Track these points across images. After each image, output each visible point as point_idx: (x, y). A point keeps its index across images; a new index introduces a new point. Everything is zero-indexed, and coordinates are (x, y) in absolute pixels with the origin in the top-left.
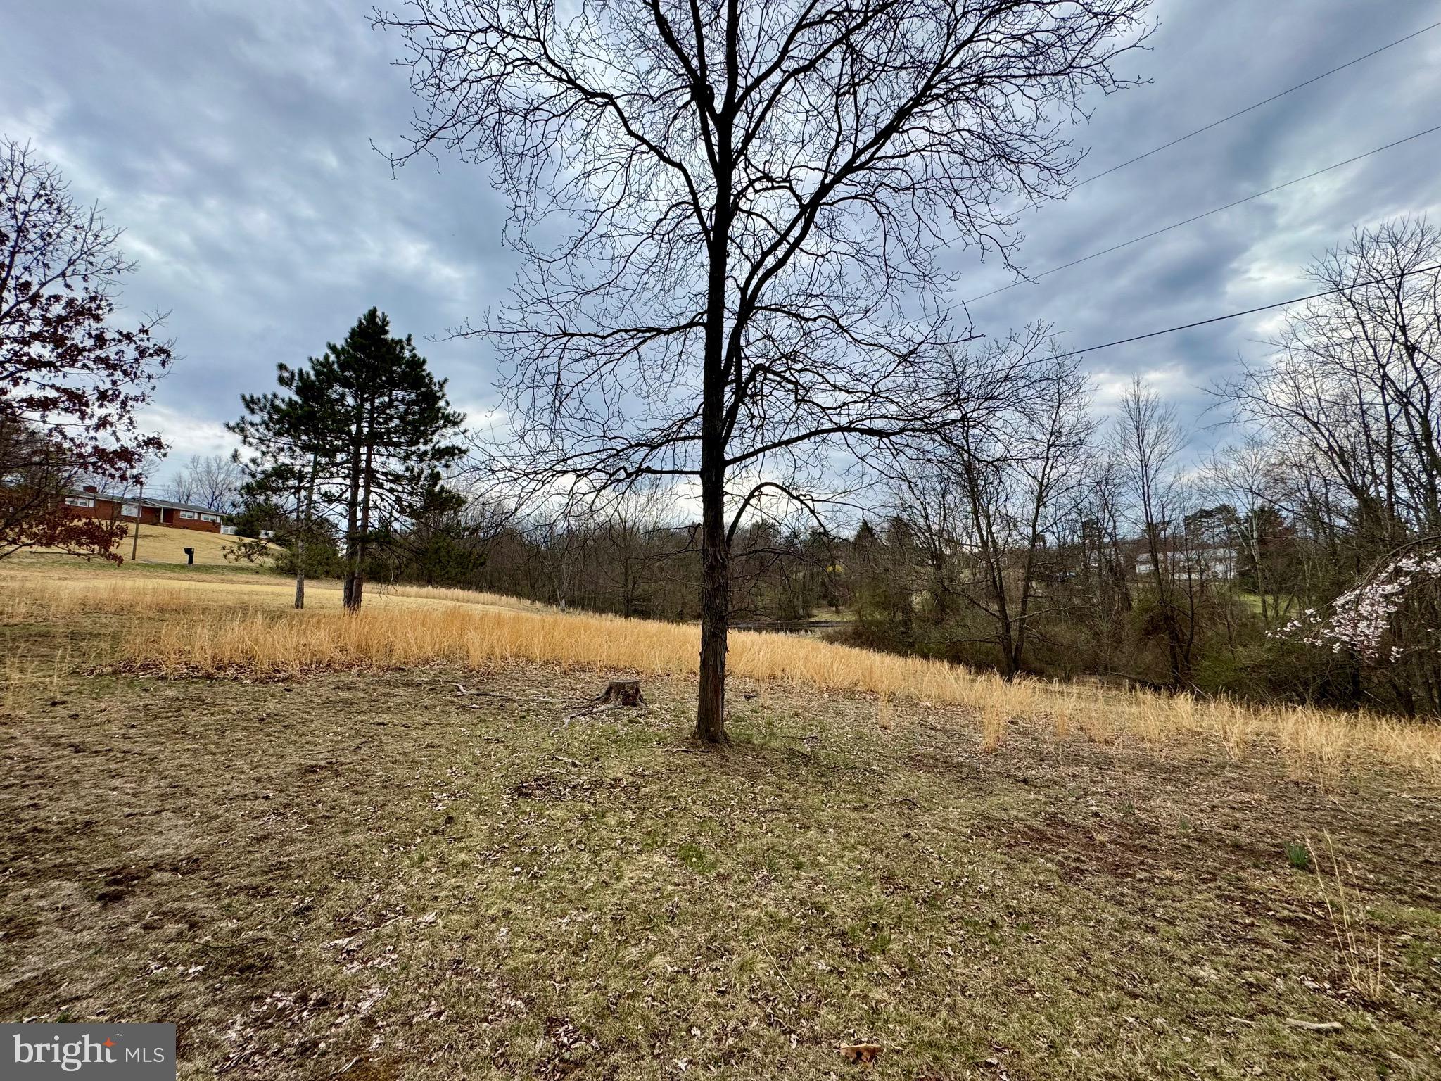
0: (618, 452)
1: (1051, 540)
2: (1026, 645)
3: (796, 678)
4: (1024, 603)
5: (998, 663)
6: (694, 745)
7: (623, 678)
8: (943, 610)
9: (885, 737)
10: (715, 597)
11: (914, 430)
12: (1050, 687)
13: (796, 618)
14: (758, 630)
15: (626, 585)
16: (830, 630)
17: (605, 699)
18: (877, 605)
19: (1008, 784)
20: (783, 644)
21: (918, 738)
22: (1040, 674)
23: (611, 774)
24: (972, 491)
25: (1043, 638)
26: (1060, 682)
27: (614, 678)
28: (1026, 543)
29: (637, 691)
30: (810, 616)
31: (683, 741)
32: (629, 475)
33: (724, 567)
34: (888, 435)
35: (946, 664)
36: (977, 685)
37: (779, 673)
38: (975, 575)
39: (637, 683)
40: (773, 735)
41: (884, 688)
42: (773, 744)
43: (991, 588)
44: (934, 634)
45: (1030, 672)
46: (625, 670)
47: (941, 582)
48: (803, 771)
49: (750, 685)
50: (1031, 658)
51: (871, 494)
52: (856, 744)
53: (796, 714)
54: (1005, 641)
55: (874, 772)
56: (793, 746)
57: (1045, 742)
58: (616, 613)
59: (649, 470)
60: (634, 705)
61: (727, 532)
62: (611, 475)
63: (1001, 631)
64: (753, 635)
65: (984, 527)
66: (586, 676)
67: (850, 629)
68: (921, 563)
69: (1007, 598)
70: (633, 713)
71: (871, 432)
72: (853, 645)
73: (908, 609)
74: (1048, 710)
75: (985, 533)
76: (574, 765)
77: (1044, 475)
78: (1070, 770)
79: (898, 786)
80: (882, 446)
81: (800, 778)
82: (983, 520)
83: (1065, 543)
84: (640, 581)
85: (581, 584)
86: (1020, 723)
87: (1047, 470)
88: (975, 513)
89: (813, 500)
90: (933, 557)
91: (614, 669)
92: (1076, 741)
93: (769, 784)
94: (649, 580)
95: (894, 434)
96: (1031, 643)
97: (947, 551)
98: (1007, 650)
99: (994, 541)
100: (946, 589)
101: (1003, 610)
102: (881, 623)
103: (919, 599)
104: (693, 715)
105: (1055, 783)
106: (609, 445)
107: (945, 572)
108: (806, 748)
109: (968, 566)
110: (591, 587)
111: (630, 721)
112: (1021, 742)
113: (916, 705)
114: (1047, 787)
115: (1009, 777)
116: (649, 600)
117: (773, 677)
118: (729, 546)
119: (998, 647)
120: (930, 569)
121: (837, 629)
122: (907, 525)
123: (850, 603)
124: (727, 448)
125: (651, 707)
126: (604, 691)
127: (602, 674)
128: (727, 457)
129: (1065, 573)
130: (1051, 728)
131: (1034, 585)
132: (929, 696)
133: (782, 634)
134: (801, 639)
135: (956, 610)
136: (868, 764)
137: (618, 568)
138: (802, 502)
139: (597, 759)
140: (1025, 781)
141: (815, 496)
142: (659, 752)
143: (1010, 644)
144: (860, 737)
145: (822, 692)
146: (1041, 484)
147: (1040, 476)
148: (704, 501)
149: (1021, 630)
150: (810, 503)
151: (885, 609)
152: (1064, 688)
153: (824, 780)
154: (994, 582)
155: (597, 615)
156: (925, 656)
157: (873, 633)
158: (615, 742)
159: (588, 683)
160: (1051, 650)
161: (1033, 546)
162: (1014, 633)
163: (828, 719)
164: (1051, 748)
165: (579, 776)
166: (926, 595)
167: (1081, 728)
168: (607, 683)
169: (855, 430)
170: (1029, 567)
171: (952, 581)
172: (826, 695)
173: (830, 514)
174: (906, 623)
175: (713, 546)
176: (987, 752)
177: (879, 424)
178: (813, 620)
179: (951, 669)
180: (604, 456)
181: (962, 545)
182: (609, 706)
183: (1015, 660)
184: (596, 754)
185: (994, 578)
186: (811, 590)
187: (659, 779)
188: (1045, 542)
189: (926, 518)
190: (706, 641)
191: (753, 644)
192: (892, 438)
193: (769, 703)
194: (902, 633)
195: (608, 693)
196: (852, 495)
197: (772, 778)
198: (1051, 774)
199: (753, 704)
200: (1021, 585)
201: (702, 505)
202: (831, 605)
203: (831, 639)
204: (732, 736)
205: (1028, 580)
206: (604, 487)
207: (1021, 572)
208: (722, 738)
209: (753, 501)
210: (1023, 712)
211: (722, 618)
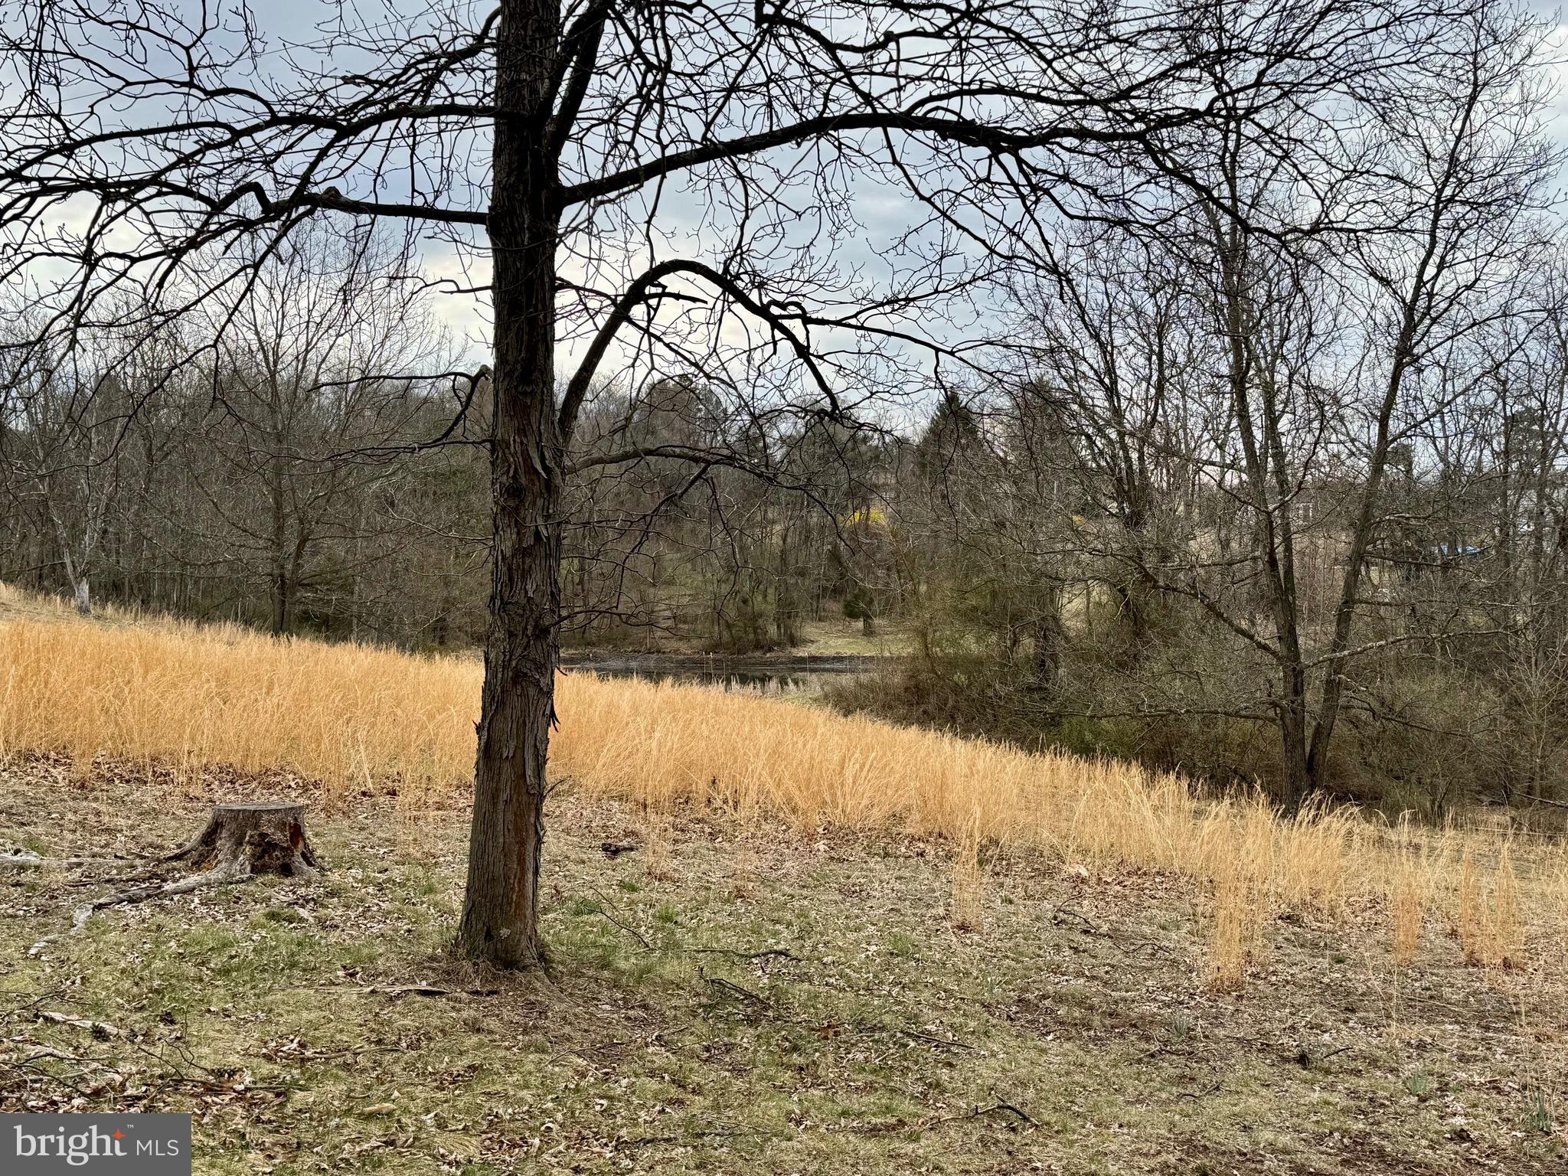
0: (237, 134)
1: (1425, 459)
2: (1341, 728)
3: (746, 802)
4: (1344, 618)
5: (1270, 770)
6: (450, 976)
7: (261, 800)
8: (1138, 634)
9: (965, 952)
10: (526, 574)
11: (1083, 134)
12: (1392, 835)
13: (758, 646)
14: (655, 676)
15: (278, 543)
16: (846, 680)
17: (203, 853)
18: (970, 616)
19: (1262, 1067)
20: (717, 711)
21: (1050, 956)
22: (1369, 800)
23: (207, 1057)
24: (1234, 321)
25: (1386, 710)
26: (1414, 821)
27: (231, 800)
28: (1363, 463)
29: (297, 833)
30: (794, 642)
31: (420, 966)
32: (271, 211)
33: (550, 488)
34: (1015, 144)
35: (1135, 770)
36: (1207, 825)
37: (702, 786)
38: (1225, 544)
39: (296, 811)
40: (672, 946)
41: (970, 827)
42: (672, 969)
43: (1264, 580)
44: (1112, 694)
45: (1341, 797)
46: (265, 779)
47: (1138, 557)
48: (745, 1037)
49: (621, 818)
50: (1351, 761)
51: (960, 307)
52: (888, 967)
53: (739, 893)
54: (1290, 716)
55: (929, 1038)
56: (722, 974)
57: (1360, 964)
58: (248, 623)
59: (333, 200)
60: (286, 870)
61: (560, 396)
62: (218, 207)
63: (1279, 689)
64: (637, 690)
65: (1257, 419)
66: (148, 795)
67: (898, 679)
68: (1091, 509)
69: (1303, 604)
70: (280, 894)
71: (967, 132)
72: (904, 721)
73: (1049, 628)
74: (1380, 888)
75: (1258, 435)
76: (99, 1034)
77: (1420, 282)
78: (1415, 1032)
79: (987, 1072)
80: (998, 175)
81: (737, 1055)
82: (1255, 398)
83: (1459, 466)
84: (319, 530)
85: (140, 537)
86: (1307, 918)
87: (1430, 271)
88: (1239, 381)
89: (806, 320)
90: (1120, 495)
91: (232, 776)
92: (1437, 963)
93: (652, 1074)
94: (349, 532)
95: (1030, 142)
96: (1355, 723)
97: (1159, 478)
98: (1292, 740)
99: (1279, 456)
100: (1147, 578)
101: (1288, 636)
102: (979, 662)
103: (1078, 604)
104: (456, 899)
105: (1374, 1062)
106: (204, 111)
107: (1149, 532)
108: (757, 980)
109: (1210, 521)
110: (172, 546)
111: (272, 916)
112: (1302, 965)
113: (1049, 873)
114: (1357, 1073)
115: (1265, 1048)
116: (347, 587)
117: (683, 798)
118: (567, 433)
119: (1274, 731)
120: (1113, 527)
121: (864, 678)
122: (1063, 404)
123: (897, 607)
124: (568, 152)
125: (335, 877)
126: (197, 835)
127: (195, 790)
128: (569, 178)
129: (1453, 547)
130: (1380, 935)
131: (1374, 573)
132: (1084, 852)
133: (717, 689)
134: (768, 702)
135: (1170, 636)
136: (913, 1019)
137: (257, 494)
138: (775, 323)
139: (168, 1019)
140: (1303, 1060)
141: (808, 306)
142: (349, 995)
143: (1299, 724)
144: (900, 951)
145: (812, 837)
146: (1409, 309)
147: (1408, 289)
148: (498, 304)
149: (1332, 687)
150: (796, 326)
151: (991, 626)
152: (1422, 835)
153: (796, 1059)
154: (1273, 562)
155: (189, 627)
156: (1085, 750)
157: (957, 689)
158: (225, 972)
159: (155, 813)
160: (1401, 741)
161: (1377, 470)
162: (1313, 698)
163: (825, 904)
164: (1376, 984)
165: (112, 1065)
166: (1100, 593)
167: (1453, 934)
168: (208, 815)
169: (925, 123)
170: (1364, 527)
171: (1165, 557)
172: (821, 846)
173: (849, 362)
174: (1042, 664)
175: (522, 431)
176: (1217, 990)
177: (989, 110)
178: (802, 652)
179: (1150, 783)
180: (189, 146)
181: (1200, 465)
182: (214, 875)
183: (1311, 765)
184: (167, 1005)
185: (1272, 554)
186: (802, 573)
187: (346, 1067)
188: (1409, 465)
189: (1112, 392)
190: (494, 698)
191: (635, 710)
192: (1025, 153)
193: (667, 865)
194: (1030, 689)
195: (209, 838)
196: (912, 311)
197: (658, 1056)
198: (1363, 1041)
199: (626, 867)
200: (1340, 573)
201: (490, 314)
202: (852, 613)
203: (846, 704)
204: (557, 952)
205: (1358, 559)
206: (193, 243)
207: (1343, 541)
208: (530, 956)
209: (638, 311)
210: (1316, 894)
211: (542, 632)
